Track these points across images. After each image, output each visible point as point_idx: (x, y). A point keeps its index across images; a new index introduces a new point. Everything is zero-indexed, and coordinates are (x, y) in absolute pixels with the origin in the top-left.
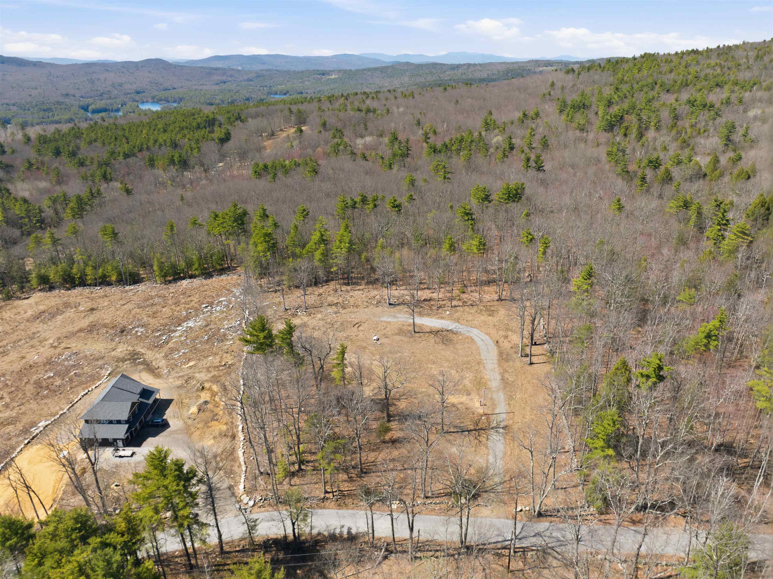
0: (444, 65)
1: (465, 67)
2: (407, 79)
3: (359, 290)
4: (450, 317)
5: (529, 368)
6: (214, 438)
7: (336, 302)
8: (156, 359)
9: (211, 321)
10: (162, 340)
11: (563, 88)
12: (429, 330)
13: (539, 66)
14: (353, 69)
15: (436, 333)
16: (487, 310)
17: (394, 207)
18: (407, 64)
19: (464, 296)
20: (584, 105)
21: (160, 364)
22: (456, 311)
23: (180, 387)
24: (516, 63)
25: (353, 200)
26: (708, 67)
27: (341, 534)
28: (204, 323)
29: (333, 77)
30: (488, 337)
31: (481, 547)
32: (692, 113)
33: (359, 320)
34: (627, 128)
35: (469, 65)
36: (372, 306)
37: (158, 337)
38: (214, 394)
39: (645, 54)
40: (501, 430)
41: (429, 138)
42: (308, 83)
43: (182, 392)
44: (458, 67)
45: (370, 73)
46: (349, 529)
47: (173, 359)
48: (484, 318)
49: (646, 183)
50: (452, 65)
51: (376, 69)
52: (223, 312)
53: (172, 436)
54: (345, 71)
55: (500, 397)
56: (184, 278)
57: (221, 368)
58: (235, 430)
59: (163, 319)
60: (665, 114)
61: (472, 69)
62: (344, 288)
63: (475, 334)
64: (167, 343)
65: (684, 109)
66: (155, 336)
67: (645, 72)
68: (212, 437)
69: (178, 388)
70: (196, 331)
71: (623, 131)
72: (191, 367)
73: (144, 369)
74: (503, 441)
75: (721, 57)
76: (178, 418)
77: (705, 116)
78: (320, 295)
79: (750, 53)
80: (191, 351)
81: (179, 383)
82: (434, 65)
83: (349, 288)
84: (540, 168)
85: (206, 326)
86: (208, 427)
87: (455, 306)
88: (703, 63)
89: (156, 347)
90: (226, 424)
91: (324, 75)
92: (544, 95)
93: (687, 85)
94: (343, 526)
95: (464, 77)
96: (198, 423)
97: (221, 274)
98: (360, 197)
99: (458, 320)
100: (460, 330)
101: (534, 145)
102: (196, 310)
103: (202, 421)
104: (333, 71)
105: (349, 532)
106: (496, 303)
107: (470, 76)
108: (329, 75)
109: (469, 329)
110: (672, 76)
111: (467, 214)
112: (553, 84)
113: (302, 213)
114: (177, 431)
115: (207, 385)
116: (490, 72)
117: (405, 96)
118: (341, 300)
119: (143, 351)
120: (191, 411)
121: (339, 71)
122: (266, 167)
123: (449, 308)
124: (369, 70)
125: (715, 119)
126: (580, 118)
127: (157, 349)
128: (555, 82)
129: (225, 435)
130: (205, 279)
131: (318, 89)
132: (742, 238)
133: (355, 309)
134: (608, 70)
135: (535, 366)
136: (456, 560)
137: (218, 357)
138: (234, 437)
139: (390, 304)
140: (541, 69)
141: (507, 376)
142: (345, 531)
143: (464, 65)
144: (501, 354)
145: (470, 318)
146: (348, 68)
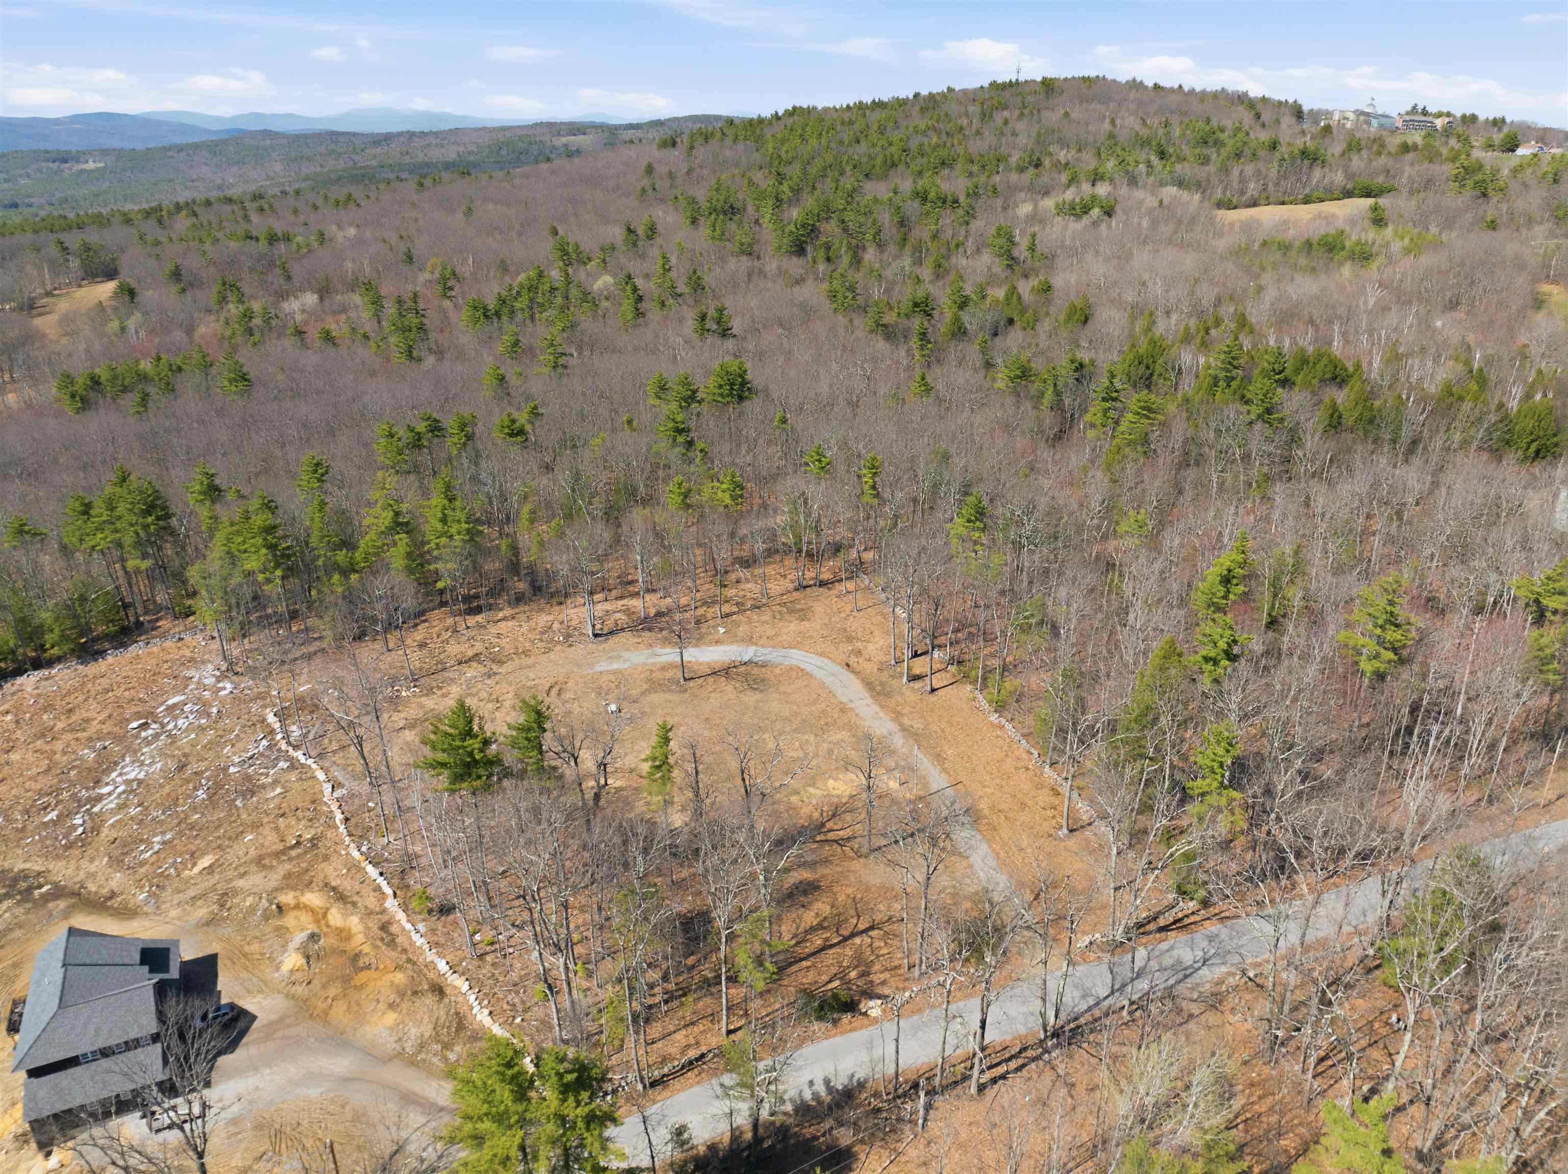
0: (354, 134)
1: (402, 139)
2: (278, 167)
3: (504, 619)
4: (732, 637)
5: (933, 698)
6: (391, 1006)
7: (470, 653)
8: (92, 875)
9: (185, 755)
10: (74, 828)
11: (671, 175)
12: (709, 671)
13: (559, 134)
14: (140, 146)
15: (726, 672)
16: (791, 611)
17: (511, 435)
18: (267, 133)
19: (731, 592)
20: (732, 207)
21: (113, 884)
22: (737, 624)
23: (211, 922)
24: (504, 129)
25: (412, 430)
26: (916, 132)
27: (816, 1096)
28: (172, 765)
29: (91, 165)
30: (826, 661)
31: (1072, 1025)
32: (928, 213)
33: (552, 680)
34: (828, 247)
35: (411, 135)
36: (558, 648)
37: (54, 823)
38: (320, 916)
39: (794, 108)
40: (962, 819)
41: (451, 289)
42: (27, 181)
43: (226, 931)
44: (388, 138)
45: (183, 155)
46: (827, 1082)
47: (142, 864)
48: (792, 627)
49: (929, 342)
50: (372, 135)
51: (196, 147)
52: (202, 729)
53: (278, 1035)
54: (120, 154)
55: (924, 762)
56: (19, 672)
57: (293, 853)
58: (431, 975)
59: (33, 779)
60: (886, 219)
61: (417, 143)
62: (472, 620)
63: (797, 657)
64: (96, 830)
65: (913, 207)
66: (46, 825)
67: (813, 142)
68: (382, 1006)
69: (208, 924)
70: (162, 786)
71: (822, 253)
72: (210, 869)
73: (73, 906)
74: (979, 837)
75: (928, 115)
76: (260, 991)
77: (948, 219)
78: (422, 645)
79: (971, 109)
80: (181, 834)
81: (201, 912)
82: (334, 136)
83: (479, 618)
84: (725, 333)
85: (182, 767)
86: (358, 988)
87: (727, 615)
88: (905, 123)
89: (67, 847)
90: (398, 968)
91: (65, 161)
92: (644, 191)
93: (894, 165)
94: (811, 1083)
95: (407, 159)
96: (324, 987)
97: (124, 645)
98: (425, 423)
99: (750, 640)
100: (768, 658)
101: (678, 290)
102: (119, 739)
103: (331, 980)
104: (90, 153)
105: (830, 1089)
106: (796, 595)
107: (421, 158)
108: (78, 161)
109: (784, 652)
110: (863, 148)
111: (679, 431)
112: (650, 170)
113: (316, 471)
114: (281, 1020)
115: (287, 898)
116: (461, 149)
117: (337, 203)
118: (479, 647)
119: (36, 866)
120: (286, 967)
121: (105, 152)
122: (95, 382)
123: (719, 621)
124: (180, 149)
125: (967, 223)
126: (739, 233)
127: (76, 852)
128: (655, 165)
129: (415, 993)
130: (84, 662)
131: (58, 195)
132: (1148, 418)
133: (525, 661)
134: (746, 139)
135: (940, 692)
136: (1049, 1062)
137: (266, 831)
138: (439, 990)
139: (596, 635)
140: (564, 140)
141: (906, 721)
142: (821, 1089)
143: (400, 134)
144: (869, 685)
145: (771, 632)
146: (127, 145)
